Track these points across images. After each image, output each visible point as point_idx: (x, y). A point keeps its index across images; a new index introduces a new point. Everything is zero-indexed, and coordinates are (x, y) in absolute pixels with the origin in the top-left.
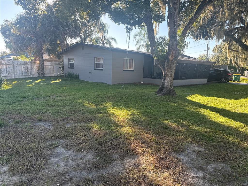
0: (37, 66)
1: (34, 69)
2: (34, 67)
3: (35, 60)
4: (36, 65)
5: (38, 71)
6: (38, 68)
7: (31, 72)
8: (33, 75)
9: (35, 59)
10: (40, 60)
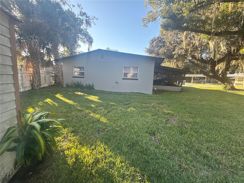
0: (29, 75)
1: (26, 79)
2: (25, 76)
3: (27, 67)
4: (28, 73)
5: (30, 81)
6: (31, 78)
7: (22, 84)
8: (26, 87)
9: (27, 65)
10: (36, 67)
